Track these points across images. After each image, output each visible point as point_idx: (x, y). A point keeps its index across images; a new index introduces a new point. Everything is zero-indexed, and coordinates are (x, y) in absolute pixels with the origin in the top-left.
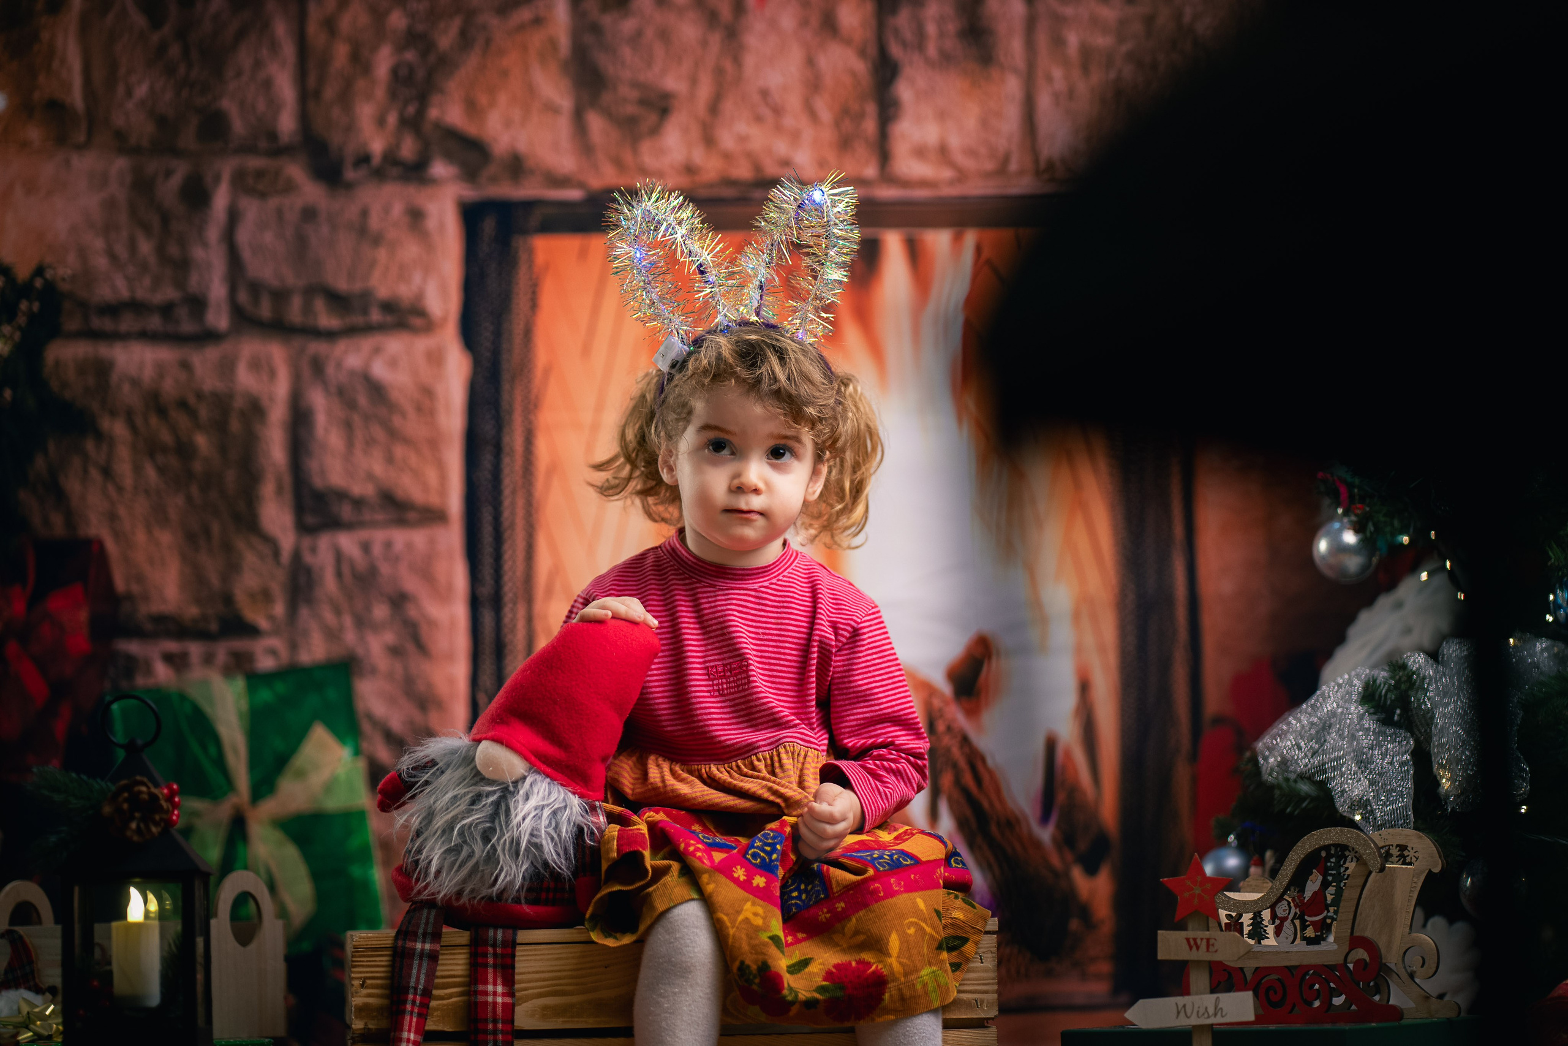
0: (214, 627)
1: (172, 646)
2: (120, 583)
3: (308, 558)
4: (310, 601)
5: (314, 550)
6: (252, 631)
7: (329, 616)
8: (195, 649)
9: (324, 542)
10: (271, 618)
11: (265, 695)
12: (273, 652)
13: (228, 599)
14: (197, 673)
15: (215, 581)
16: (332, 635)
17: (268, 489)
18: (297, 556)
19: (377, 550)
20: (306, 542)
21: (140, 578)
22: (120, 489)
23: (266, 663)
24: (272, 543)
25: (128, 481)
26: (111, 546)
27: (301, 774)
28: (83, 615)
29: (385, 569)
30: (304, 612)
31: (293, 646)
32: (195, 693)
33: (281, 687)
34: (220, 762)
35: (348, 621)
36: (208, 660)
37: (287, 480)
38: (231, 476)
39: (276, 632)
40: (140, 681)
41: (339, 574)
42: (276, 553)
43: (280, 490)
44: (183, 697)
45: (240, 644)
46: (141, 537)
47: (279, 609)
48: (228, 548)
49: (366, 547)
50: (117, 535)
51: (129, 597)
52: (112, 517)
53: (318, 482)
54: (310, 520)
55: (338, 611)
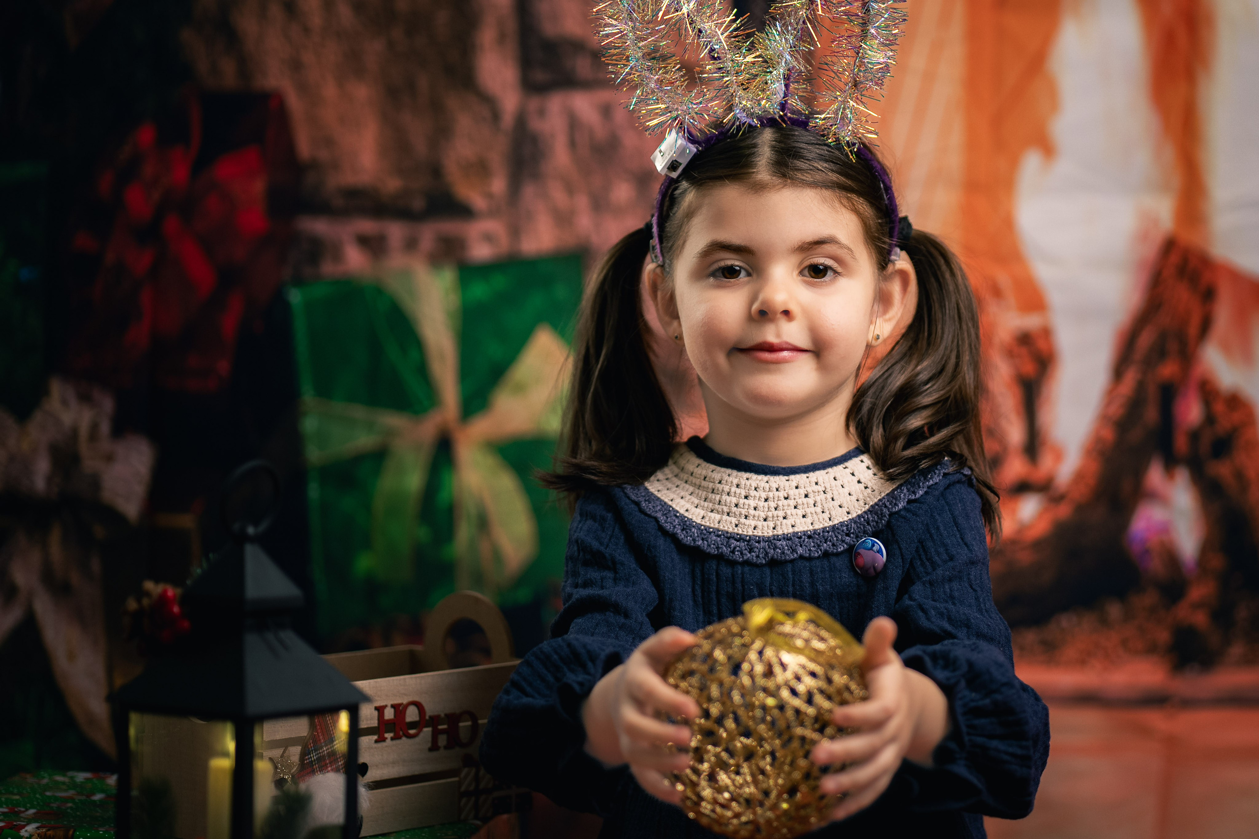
0: (418, 204)
1: (367, 226)
2: (304, 147)
3: (536, 124)
4: (537, 176)
5: (542, 113)
6: (464, 212)
7: (558, 195)
8: (395, 231)
9: (556, 103)
10: (489, 196)
11: (480, 291)
12: (488, 238)
13: (436, 171)
14: (396, 260)
15: (421, 147)
16: (563, 219)
17: (487, 36)
18: (521, 121)
19: (619, 116)
20: (534, 103)
21: (329, 142)
22: (307, 30)
23: (481, 252)
24: (489, 102)
25: (316, 20)
26: (294, 102)
27: (520, 389)
28: (259, 186)
29: (629, 140)
30: (529, 191)
31: (515, 232)
32: (394, 286)
33: (499, 282)
34: (423, 370)
35: (582, 202)
36: (411, 245)
37: (511, 26)
38: (442, 18)
39: (493, 213)
40: (328, 268)
41: (572, 144)
42: (496, 116)
43: (502, 38)
44: (379, 290)
45: (450, 227)
46: (330, 91)
47: (499, 185)
48: (437, 108)
49: (606, 111)
50: (303, 88)
51: (314, 165)
52: (296, 66)
53: (549, 29)
54: (540, 76)
55: (570, 190)
